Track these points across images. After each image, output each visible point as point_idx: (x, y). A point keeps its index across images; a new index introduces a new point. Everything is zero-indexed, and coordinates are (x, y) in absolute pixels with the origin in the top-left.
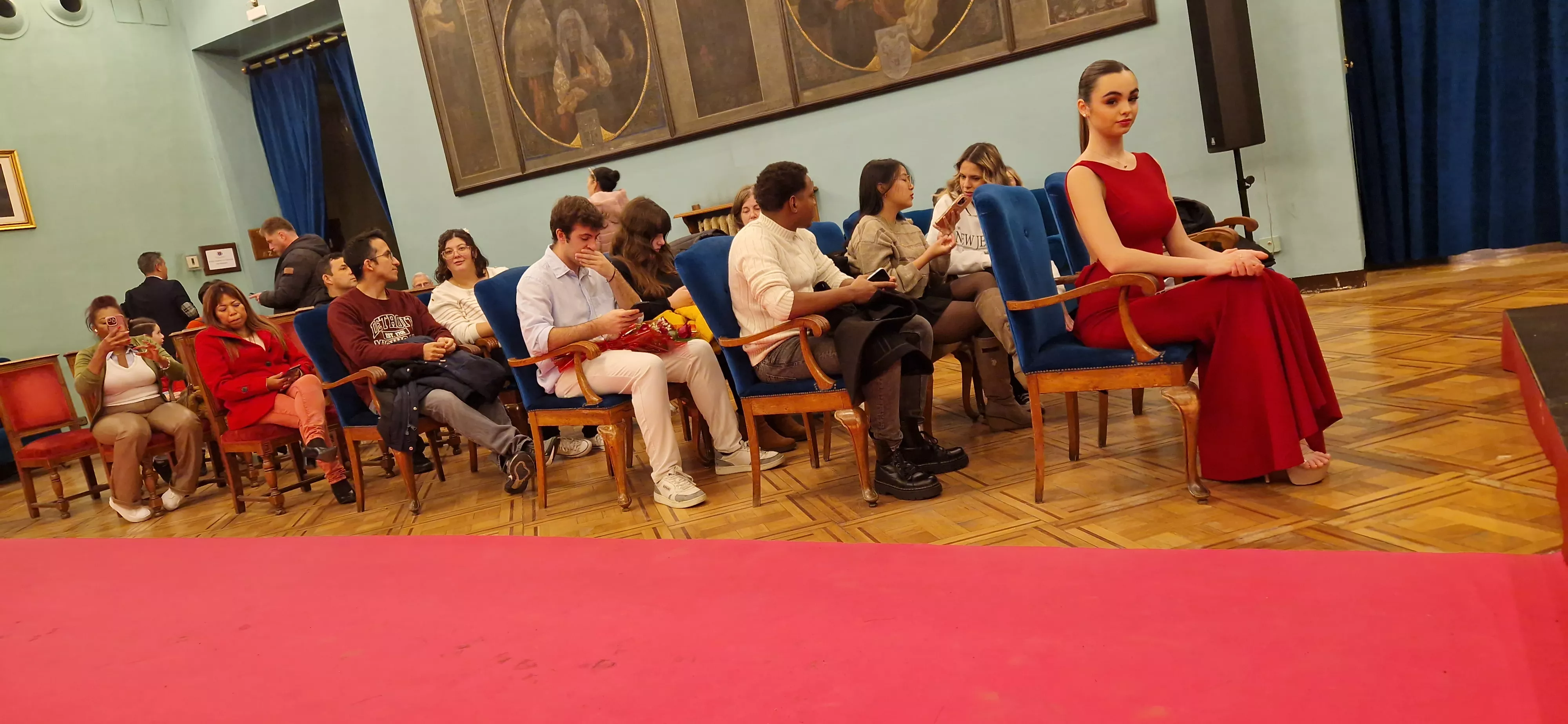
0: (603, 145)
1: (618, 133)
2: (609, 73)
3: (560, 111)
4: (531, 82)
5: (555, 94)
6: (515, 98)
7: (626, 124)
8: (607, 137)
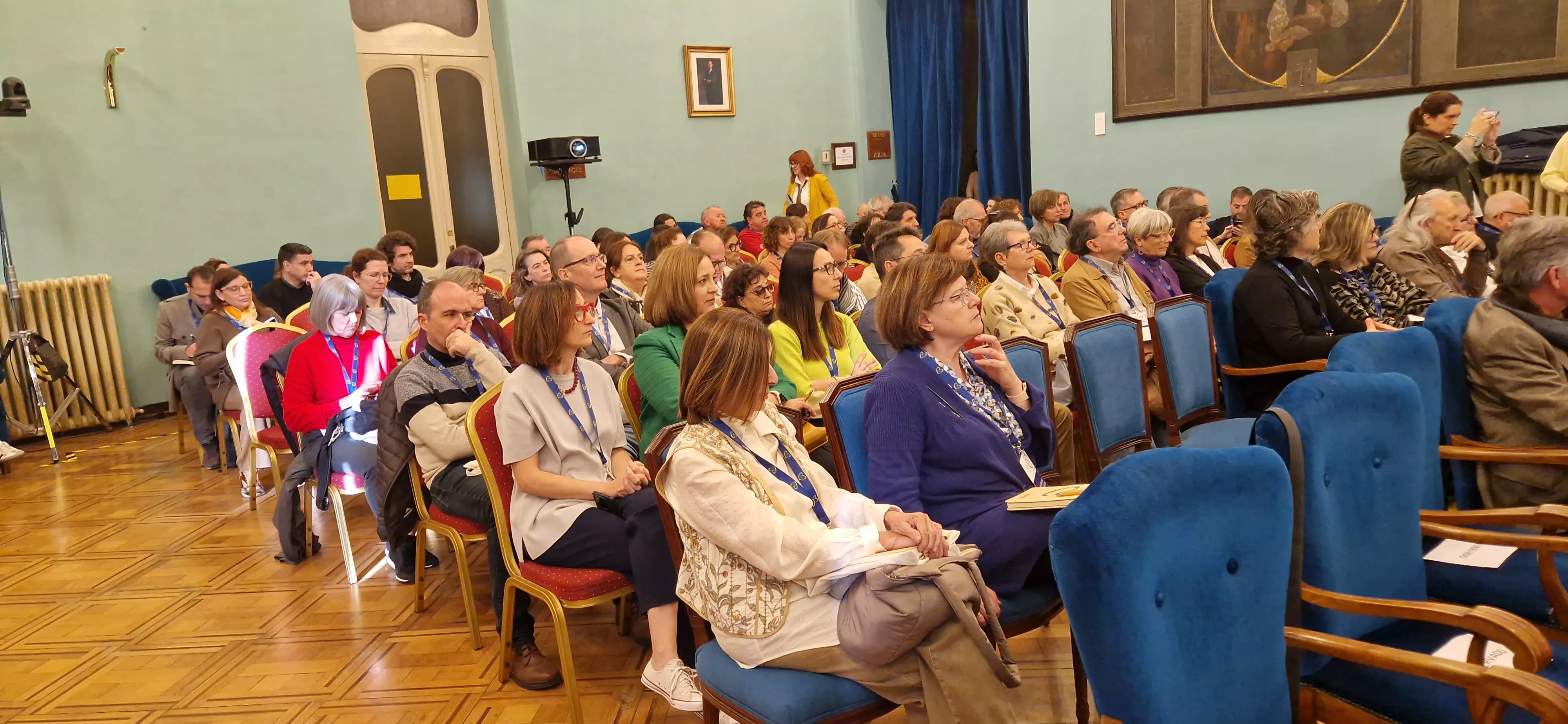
0: (1313, 87)
1: (1338, 76)
2: (1346, 13)
3: (1268, 48)
4: (1239, 17)
5: (1266, 32)
6: (1215, 31)
7: (1352, 68)
8: (1322, 79)
